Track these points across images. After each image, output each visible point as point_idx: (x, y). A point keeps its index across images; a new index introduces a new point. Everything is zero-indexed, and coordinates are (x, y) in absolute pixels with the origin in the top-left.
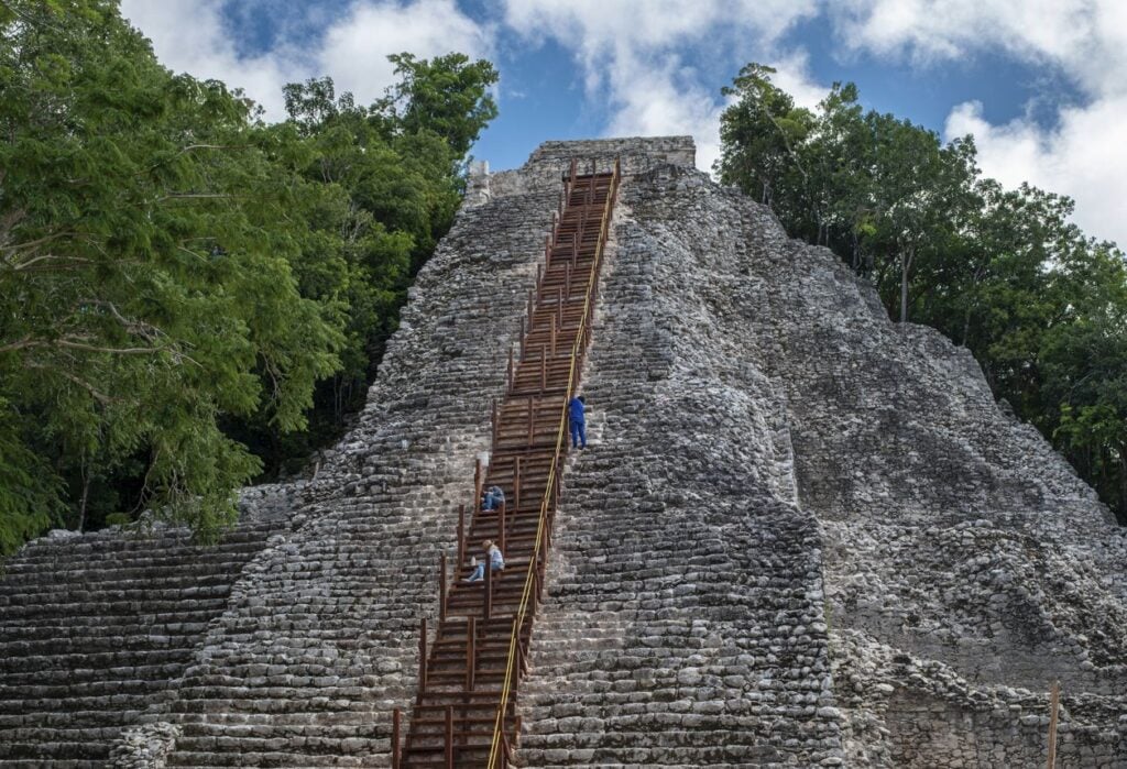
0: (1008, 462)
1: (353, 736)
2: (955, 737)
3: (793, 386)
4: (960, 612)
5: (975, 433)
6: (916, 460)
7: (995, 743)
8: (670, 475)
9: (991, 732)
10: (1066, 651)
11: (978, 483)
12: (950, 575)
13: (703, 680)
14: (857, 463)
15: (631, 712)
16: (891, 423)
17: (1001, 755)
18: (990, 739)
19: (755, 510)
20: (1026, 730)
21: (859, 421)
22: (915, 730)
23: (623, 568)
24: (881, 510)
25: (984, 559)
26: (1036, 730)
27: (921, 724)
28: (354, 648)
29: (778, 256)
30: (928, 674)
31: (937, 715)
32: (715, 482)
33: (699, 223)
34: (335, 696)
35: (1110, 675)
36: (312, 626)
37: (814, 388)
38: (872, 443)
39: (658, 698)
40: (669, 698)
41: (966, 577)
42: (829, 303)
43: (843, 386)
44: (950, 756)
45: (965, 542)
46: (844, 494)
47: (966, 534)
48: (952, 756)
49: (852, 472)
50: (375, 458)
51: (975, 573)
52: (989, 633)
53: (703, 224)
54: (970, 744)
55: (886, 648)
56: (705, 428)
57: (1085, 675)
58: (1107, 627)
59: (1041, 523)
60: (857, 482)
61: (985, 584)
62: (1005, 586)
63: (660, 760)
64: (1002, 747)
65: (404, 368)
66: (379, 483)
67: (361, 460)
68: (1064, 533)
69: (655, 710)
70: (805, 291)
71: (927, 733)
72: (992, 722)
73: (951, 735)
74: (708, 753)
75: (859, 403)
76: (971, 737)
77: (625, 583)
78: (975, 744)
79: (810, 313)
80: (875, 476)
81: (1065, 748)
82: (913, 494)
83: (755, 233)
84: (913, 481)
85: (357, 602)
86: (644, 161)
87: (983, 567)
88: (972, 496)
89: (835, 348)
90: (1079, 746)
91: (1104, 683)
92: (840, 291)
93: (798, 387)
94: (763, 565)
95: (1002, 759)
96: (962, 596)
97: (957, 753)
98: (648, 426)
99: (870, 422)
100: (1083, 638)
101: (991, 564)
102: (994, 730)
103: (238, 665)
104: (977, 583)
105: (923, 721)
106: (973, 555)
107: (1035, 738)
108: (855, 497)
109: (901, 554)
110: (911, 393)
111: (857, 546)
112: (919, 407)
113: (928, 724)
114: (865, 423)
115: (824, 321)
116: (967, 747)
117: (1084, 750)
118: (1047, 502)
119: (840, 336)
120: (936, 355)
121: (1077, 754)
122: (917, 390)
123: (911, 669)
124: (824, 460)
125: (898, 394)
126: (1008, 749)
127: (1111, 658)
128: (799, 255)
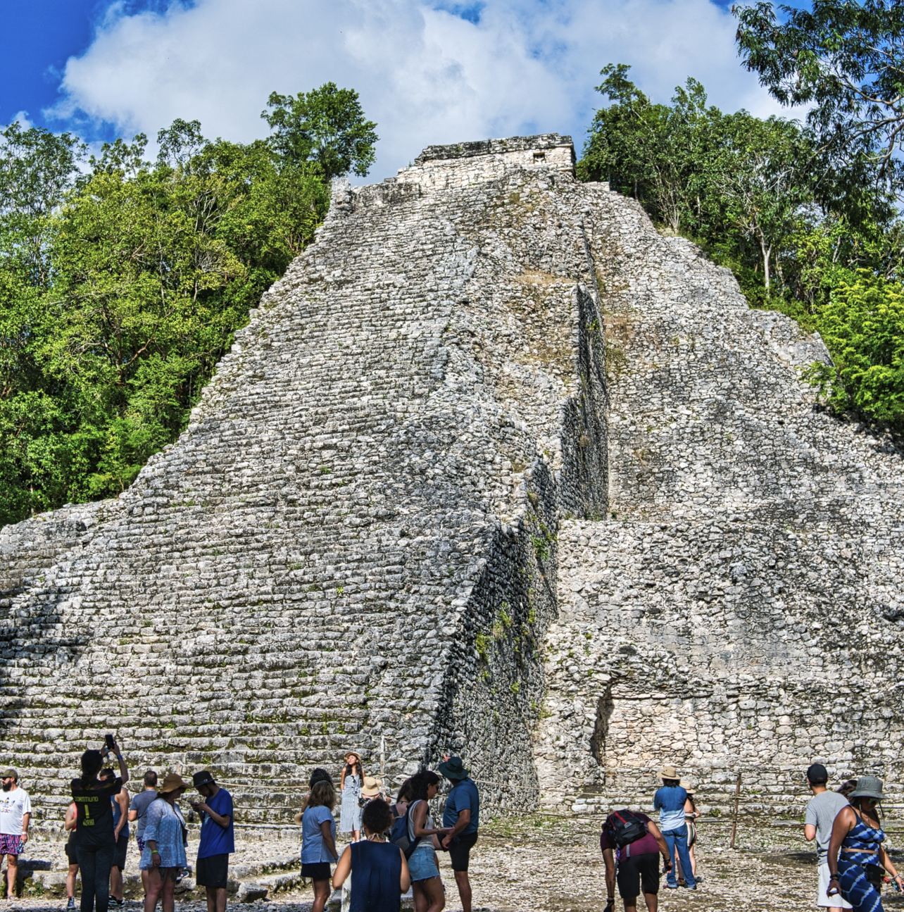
0: (837, 448)
1: (54, 727)
2: (676, 721)
3: (630, 381)
4: (701, 603)
5: (805, 420)
6: (741, 448)
7: (714, 726)
8: (389, 492)
9: (710, 716)
10: (795, 638)
11: (800, 469)
12: (695, 569)
13: (334, 679)
14: (682, 454)
17: (720, 738)
18: (709, 722)
19: (448, 523)
20: (743, 714)
21: (689, 412)
22: (639, 715)
24: (702, 500)
25: (726, 553)
26: (753, 713)
27: (644, 710)
28: (82, 653)
29: (633, 250)
30: (651, 664)
31: (658, 701)
33: (535, 228)
34: (54, 694)
35: (838, 661)
38: (698, 434)
39: (293, 694)
40: (305, 694)
41: (709, 570)
42: (676, 295)
43: (678, 377)
44: (672, 739)
45: (712, 536)
46: (667, 485)
47: (713, 529)
48: (674, 738)
49: (676, 463)
50: (157, 481)
51: (718, 566)
52: (723, 623)
54: (691, 727)
55: (618, 639)
57: (814, 660)
58: (843, 615)
59: (858, 507)
60: (680, 473)
61: (724, 577)
62: (739, 579)
63: (280, 746)
64: (720, 730)
65: (222, 391)
66: (153, 505)
68: (879, 517)
69: (290, 705)
70: (654, 284)
71: (649, 718)
72: (711, 707)
73: (672, 719)
74: (316, 741)
75: (692, 394)
76: (691, 721)
78: (695, 728)
79: (657, 306)
81: (780, 730)
82: (736, 482)
83: (612, 229)
84: (737, 470)
85: (97, 612)
86: (501, 167)
87: (725, 560)
88: (793, 482)
90: (793, 727)
92: (689, 283)
93: (634, 380)
94: (432, 575)
95: (721, 741)
96: (702, 589)
97: (678, 736)
99: (699, 414)
100: (816, 625)
101: (732, 558)
102: (713, 714)
104: (717, 577)
105: (646, 706)
106: (718, 549)
107: (752, 721)
108: (677, 488)
109: (651, 551)
110: (746, 382)
111: (610, 544)
112: (753, 395)
113: (651, 709)
114: (694, 415)
115: (669, 314)
116: (687, 731)
117: (800, 731)
118: (867, 486)
119: (681, 328)
120: (782, 342)
121: (793, 736)
122: (752, 379)
123: (634, 659)
124: (650, 452)
125: (732, 384)
126: (726, 732)
127: (841, 644)
128: (653, 248)
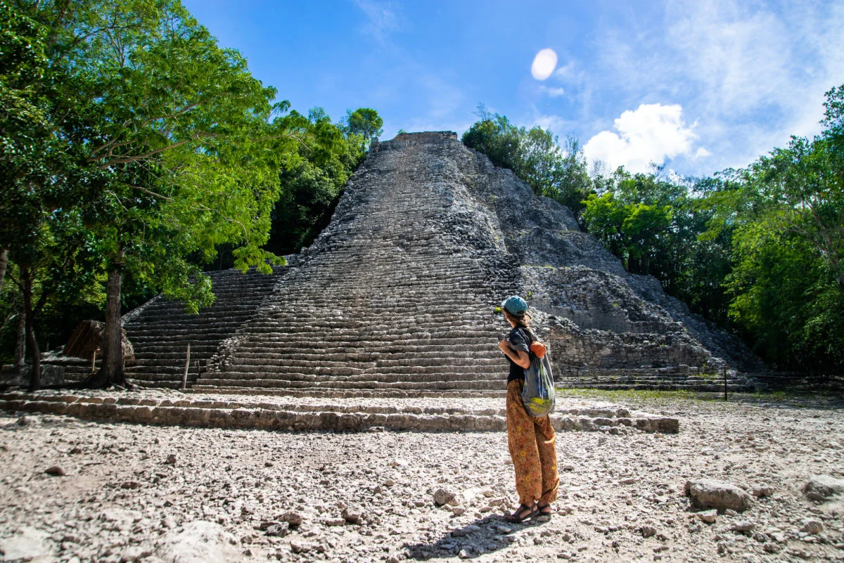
4: (574, 300)
6: (549, 248)
8: (454, 241)
9: (590, 348)
10: (619, 316)
12: (570, 286)
13: (474, 317)
15: (442, 330)
16: (539, 233)
18: (590, 351)
19: (491, 253)
21: (526, 232)
22: (559, 347)
23: (436, 275)
25: (584, 279)
28: (322, 306)
29: (491, 172)
30: (563, 324)
31: (568, 341)
32: (473, 244)
34: (314, 325)
35: (638, 325)
36: (306, 299)
37: (507, 220)
38: (531, 241)
39: (454, 325)
40: (459, 325)
41: (576, 287)
42: (512, 189)
43: (519, 219)
44: (574, 357)
45: (575, 273)
47: (575, 270)
50: (332, 238)
51: (580, 285)
52: (587, 308)
53: (462, 158)
55: (545, 314)
56: (467, 223)
57: (628, 325)
58: (635, 307)
61: (584, 289)
62: (593, 290)
65: (346, 208)
66: (335, 247)
67: (328, 237)
69: (453, 329)
73: (574, 349)
75: (525, 226)
77: (438, 281)
78: (583, 353)
80: (533, 254)
83: (482, 164)
84: (548, 255)
87: (584, 283)
89: (515, 205)
91: (636, 329)
92: (516, 185)
94: (496, 273)
96: (575, 294)
98: (444, 223)
99: (530, 233)
100: (626, 310)
101: (586, 282)
103: (274, 315)
104: (581, 289)
105: (562, 343)
106: (579, 278)
109: (549, 278)
110: (546, 222)
111: (530, 275)
112: (549, 227)
113: (564, 345)
114: (528, 233)
115: (510, 196)
119: (517, 201)
120: (555, 209)
122: (548, 221)
123: (556, 322)
125: (541, 222)
127: (637, 319)
128: (499, 172)
